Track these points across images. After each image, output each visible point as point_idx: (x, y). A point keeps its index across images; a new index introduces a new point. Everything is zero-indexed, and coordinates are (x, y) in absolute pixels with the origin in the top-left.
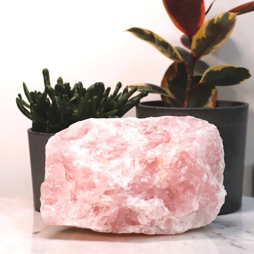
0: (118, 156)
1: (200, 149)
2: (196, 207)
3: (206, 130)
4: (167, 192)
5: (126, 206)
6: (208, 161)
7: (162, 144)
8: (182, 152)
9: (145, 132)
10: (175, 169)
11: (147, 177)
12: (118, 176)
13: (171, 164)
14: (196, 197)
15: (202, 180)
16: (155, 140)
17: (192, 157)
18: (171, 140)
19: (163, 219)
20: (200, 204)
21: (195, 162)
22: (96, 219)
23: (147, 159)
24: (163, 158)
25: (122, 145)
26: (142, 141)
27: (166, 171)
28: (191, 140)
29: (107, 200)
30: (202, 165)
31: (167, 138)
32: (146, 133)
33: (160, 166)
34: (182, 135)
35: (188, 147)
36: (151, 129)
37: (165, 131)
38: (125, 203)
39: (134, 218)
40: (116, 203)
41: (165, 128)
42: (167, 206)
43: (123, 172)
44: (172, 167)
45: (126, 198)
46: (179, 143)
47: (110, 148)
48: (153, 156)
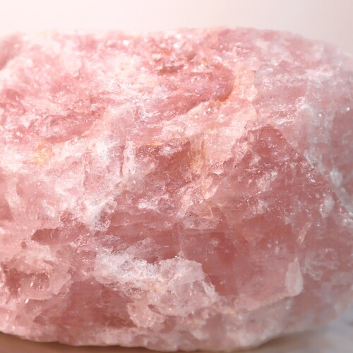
0: (77, 132)
1: (316, 123)
2: (295, 285)
3: (334, 68)
4: (215, 242)
5: (93, 279)
6: (336, 159)
7: (207, 103)
8: (263, 130)
9: (161, 68)
10: (239, 179)
11: (156, 198)
12: (72, 191)
13: (228, 163)
14: (296, 260)
15: (316, 214)
16: (188, 91)
17: (294, 144)
18: (234, 93)
19: (199, 313)
20: (306, 277)
21: (301, 159)
22: (13, 305)
23: (160, 144)
24: (208, 145)
25: (92, 100)
26: (150, 93)
27: (214, 183)
28: (293, 94)
29: (41, 256)
30: (321, 169)
31: (221, 86)
32: (163, 72)
33: (196, 168)
34: (266, 80)
35: (282, 115)
36: (180, 60)
37: (218, 67)
38: (88, 270)
39: (116, 310)
40: (67, 265)
41: (218, 59)
42: (213, 279)
43: (87, 178)
44: (232, 171)
45: (92, 255)
46: (256, 102)
47: (57, 109)
48: (178, 137)
